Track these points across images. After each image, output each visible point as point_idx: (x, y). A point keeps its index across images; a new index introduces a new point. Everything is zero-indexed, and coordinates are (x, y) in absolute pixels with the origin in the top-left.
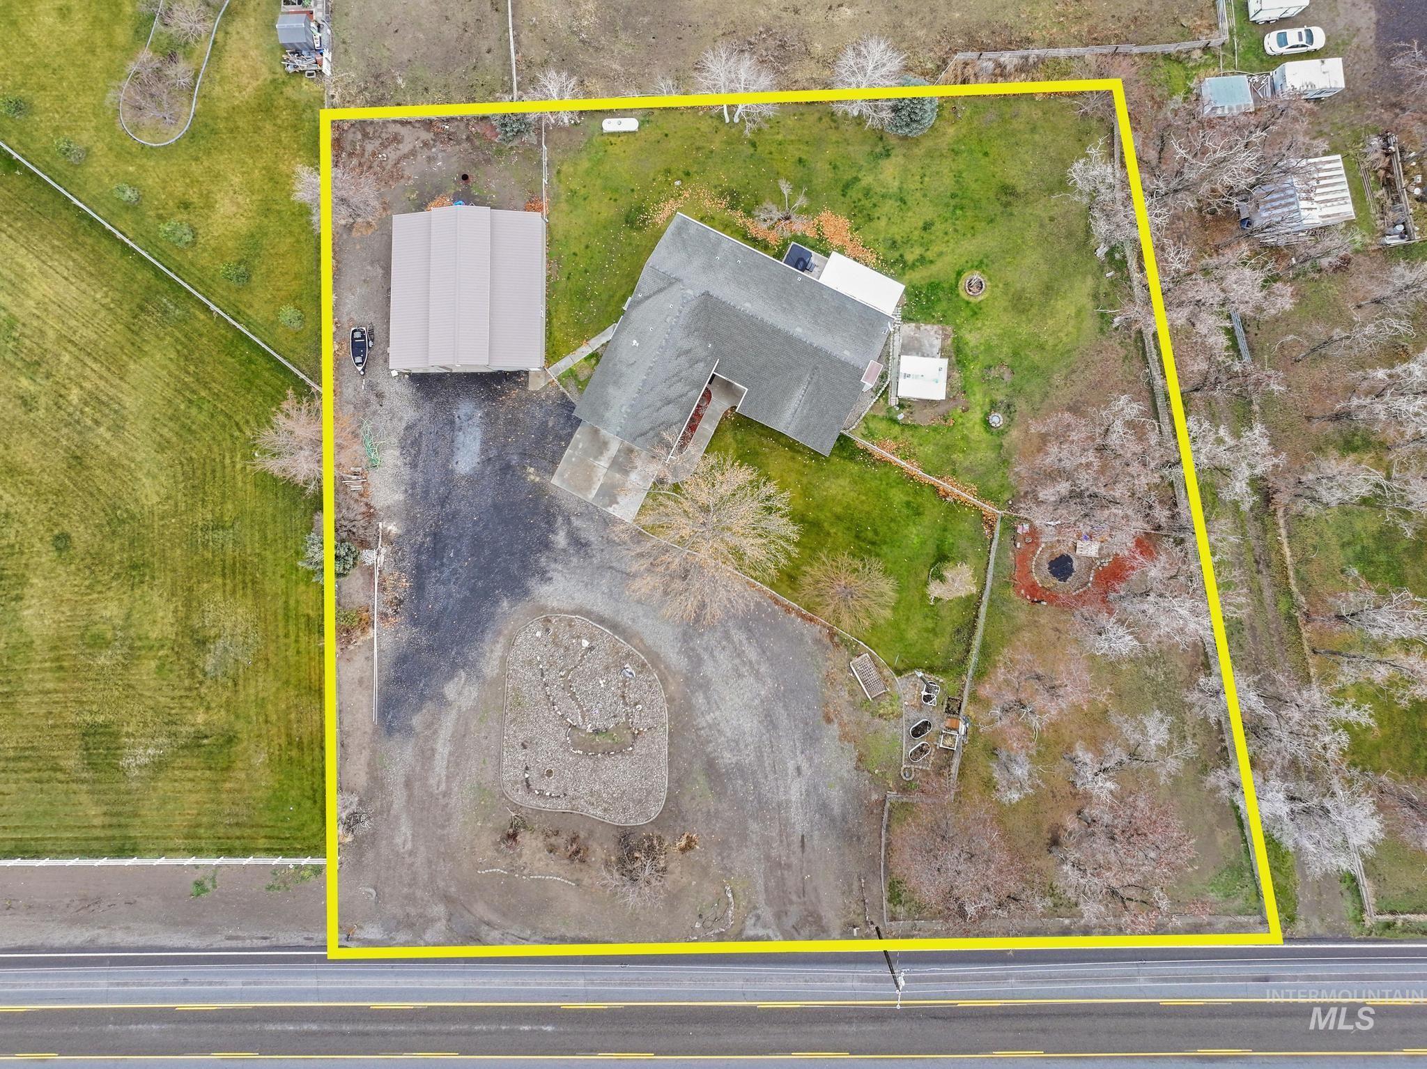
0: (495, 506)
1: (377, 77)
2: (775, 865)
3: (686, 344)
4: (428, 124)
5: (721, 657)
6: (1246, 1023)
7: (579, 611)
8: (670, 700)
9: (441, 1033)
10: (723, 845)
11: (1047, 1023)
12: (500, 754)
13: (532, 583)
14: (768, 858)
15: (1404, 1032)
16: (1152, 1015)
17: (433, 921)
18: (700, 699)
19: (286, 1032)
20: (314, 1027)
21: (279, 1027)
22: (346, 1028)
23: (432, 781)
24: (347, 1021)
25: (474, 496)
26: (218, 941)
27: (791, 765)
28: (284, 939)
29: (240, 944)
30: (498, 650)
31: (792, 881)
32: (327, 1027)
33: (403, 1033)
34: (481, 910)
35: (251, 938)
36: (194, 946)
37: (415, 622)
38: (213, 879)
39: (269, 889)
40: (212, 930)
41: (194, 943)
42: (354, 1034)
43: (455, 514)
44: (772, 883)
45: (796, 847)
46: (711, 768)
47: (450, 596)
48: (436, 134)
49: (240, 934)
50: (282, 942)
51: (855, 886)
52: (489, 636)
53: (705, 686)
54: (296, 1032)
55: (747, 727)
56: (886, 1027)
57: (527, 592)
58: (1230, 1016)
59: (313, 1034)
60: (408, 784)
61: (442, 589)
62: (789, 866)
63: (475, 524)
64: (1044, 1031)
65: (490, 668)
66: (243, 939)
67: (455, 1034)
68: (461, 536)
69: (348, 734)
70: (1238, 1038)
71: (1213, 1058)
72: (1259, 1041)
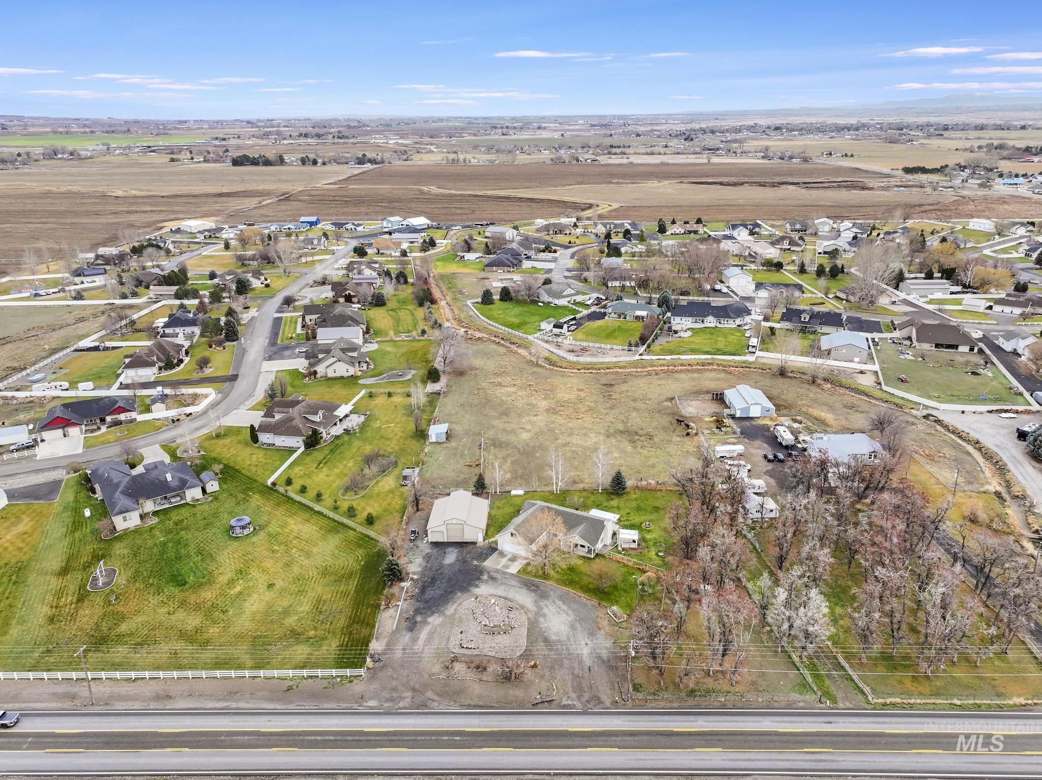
0: (459, 571)
2: (576, 677)
5: (551, 608)
7: (491, 595)
8: (529, 619)
9: (399, 740)
10: (552, 668)
12: (449, 638)
13: (471, 588)
14: (573, 674)
16: (774, 735)
17: (405, 698)
18: (542, 619)
19: (316, 740)
22: (349, 738)
23: (416, 648)
24: (350, 736)
25: (451, 569)
26: (290, 706)
27: (583, 642)
29: (302, 708)
30: (454, 607)
31: (585, 684)
32: (339, 738)
33: (379, 740)
34: (430, 694)
35: (309, 706)
37: (419, 601)
38: (297, 685)
40: (291, 702)
41: (279, 707)
42: (352, 741)
43: (442, 573)
44: (575, 684)
45: (587, 670)
46: (546, 640)
47: (436, 593)
49: (304, 704)
50: (325, 707)
51: (616, 686)
53: (544, 616)
54: (321, 740)
55: (563, 629)
56: (636, 738)
57: (469, 591)
59: (331, 740)
61: (432, 592)
62: (583, 677)
63: (450, 575)
64: (719, 740)
65: (449, 612)
66: (305, 706)
67: (407, 740)
68: (444, 578)
69: (380, 634)
70: (824, 744)
71: (813, 753)
72: (835, 745)
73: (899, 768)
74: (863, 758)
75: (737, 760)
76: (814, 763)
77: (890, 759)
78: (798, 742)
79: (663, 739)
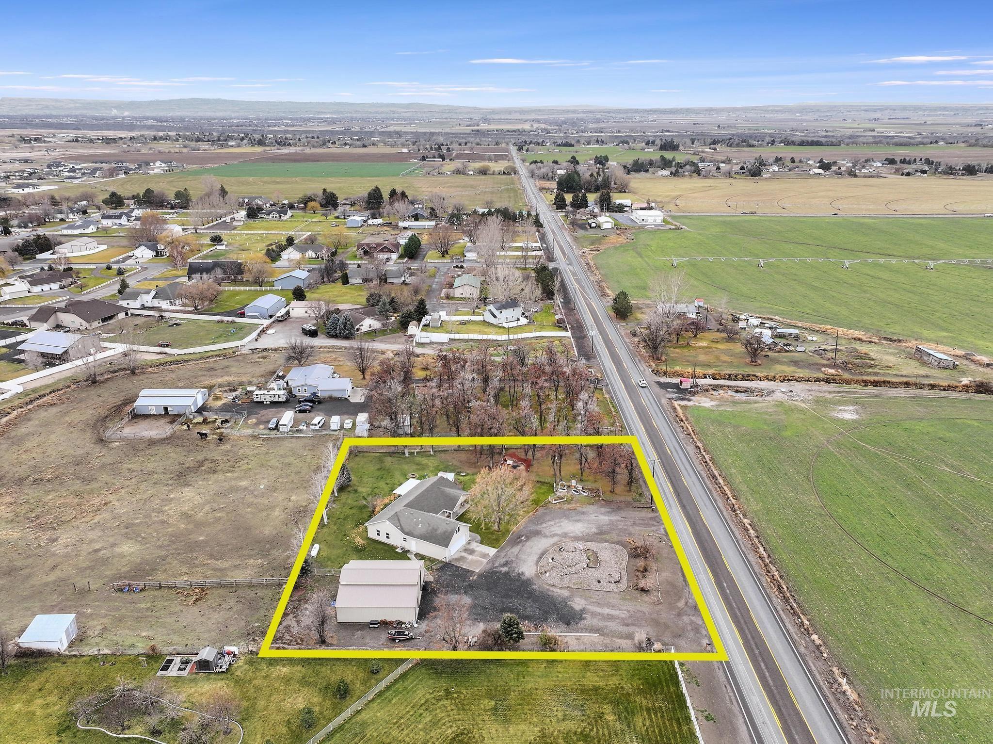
0: (487, 590)
1: (249, 634)
4: (285, 615)
5: (553, 529)
7: (537, 564)
8: (572, 541)
12: (605, 591)
13: (524, 578)
14: (632, 525)
18: (571, 535)
19: (771, 676)
20: (762, 664)
21: (769, 679)
22: (757, 652)
23: (624, 616)
25: (482, 597)
26: (735, 708)
28: (723, 678)
29: (733, 698)
30: (555, 590)
31: (640, 521)
34: (681, 604)
35: (728, 693)
36: (743, 720)
37: (546, 620)
38: (702, 711)
39: (698, 686)
40: (730, 711)
42: (758, 648)
43: (491, 604)
45: (626, 519)
46: (599, 534)
47: (531, 606)
48: (291, 612)
49: (727, 698)
50: (724, 679)
52: (550, 593)
53: (566, 533)
54: (768, 672)
55: (580, 525)
57: (529, 580)
60: (627, 625)
61: (528, 609)
62: (634, 522)
63: (496, 597)
65: (566, 593)
66: (730, 696)
68: (502, 602)
69: (606, 646)
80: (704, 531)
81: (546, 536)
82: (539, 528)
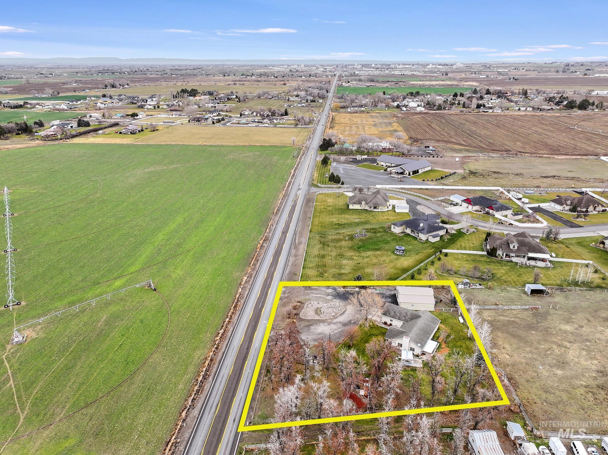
3: (408, 314)
5: (336, 327)
6: (224, 415)
11: (237, 376)
12: (316, 301)
15: (209, 452)
16: (232, 396)
27: (309, 337)
46: (310, 325)
53: (329, 325)
55: (319, 330)
58: (227, 412)
64: (235, 375)
70: (221, 412)
71: (217, 406)
72: (218, 417)
73: (195, 440)
74: (206, 427)
75: (222, 378)
76: (211, 405)
77: (201, 438)
78: (225, 403)
79: (243, 357)
80: (247, 336)
81: (340, 322)
82: (344, 328)
